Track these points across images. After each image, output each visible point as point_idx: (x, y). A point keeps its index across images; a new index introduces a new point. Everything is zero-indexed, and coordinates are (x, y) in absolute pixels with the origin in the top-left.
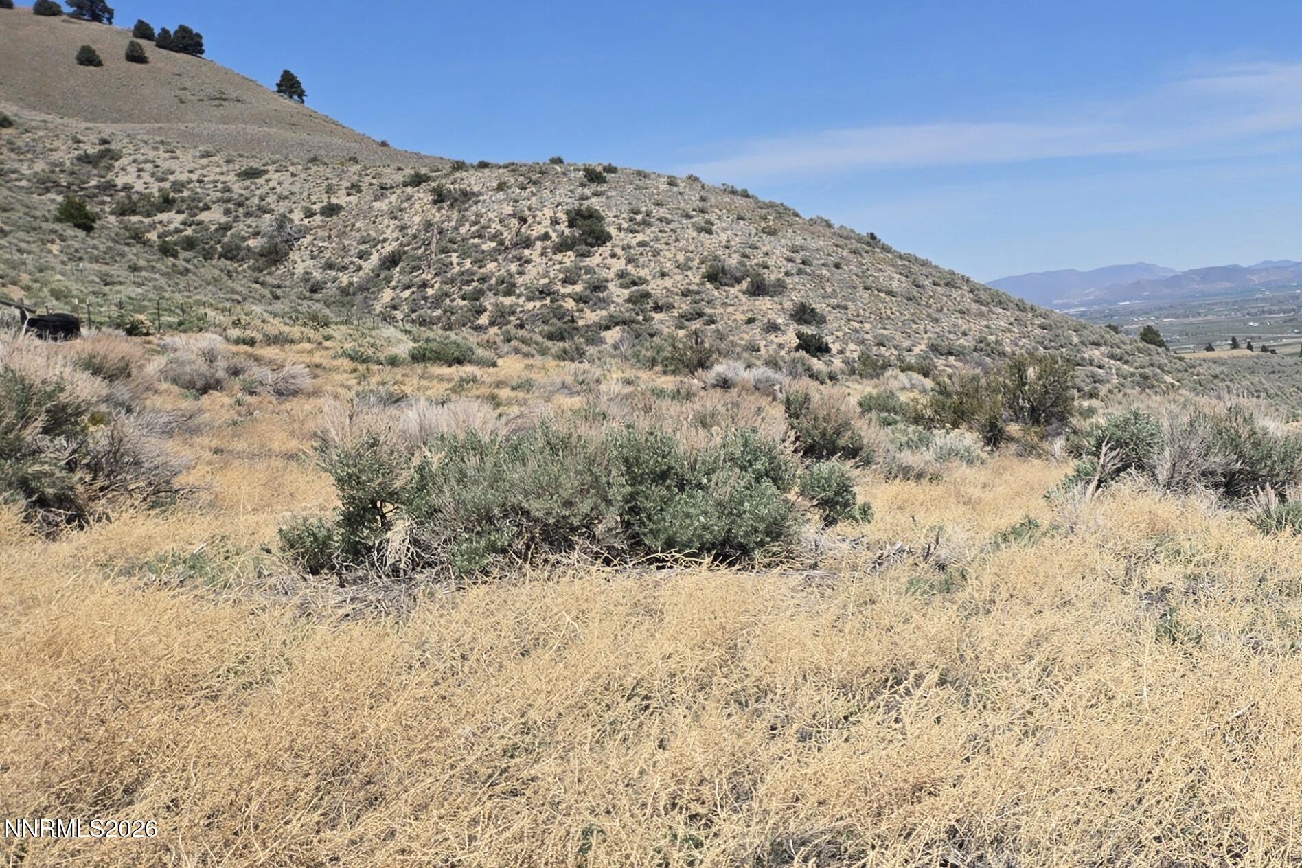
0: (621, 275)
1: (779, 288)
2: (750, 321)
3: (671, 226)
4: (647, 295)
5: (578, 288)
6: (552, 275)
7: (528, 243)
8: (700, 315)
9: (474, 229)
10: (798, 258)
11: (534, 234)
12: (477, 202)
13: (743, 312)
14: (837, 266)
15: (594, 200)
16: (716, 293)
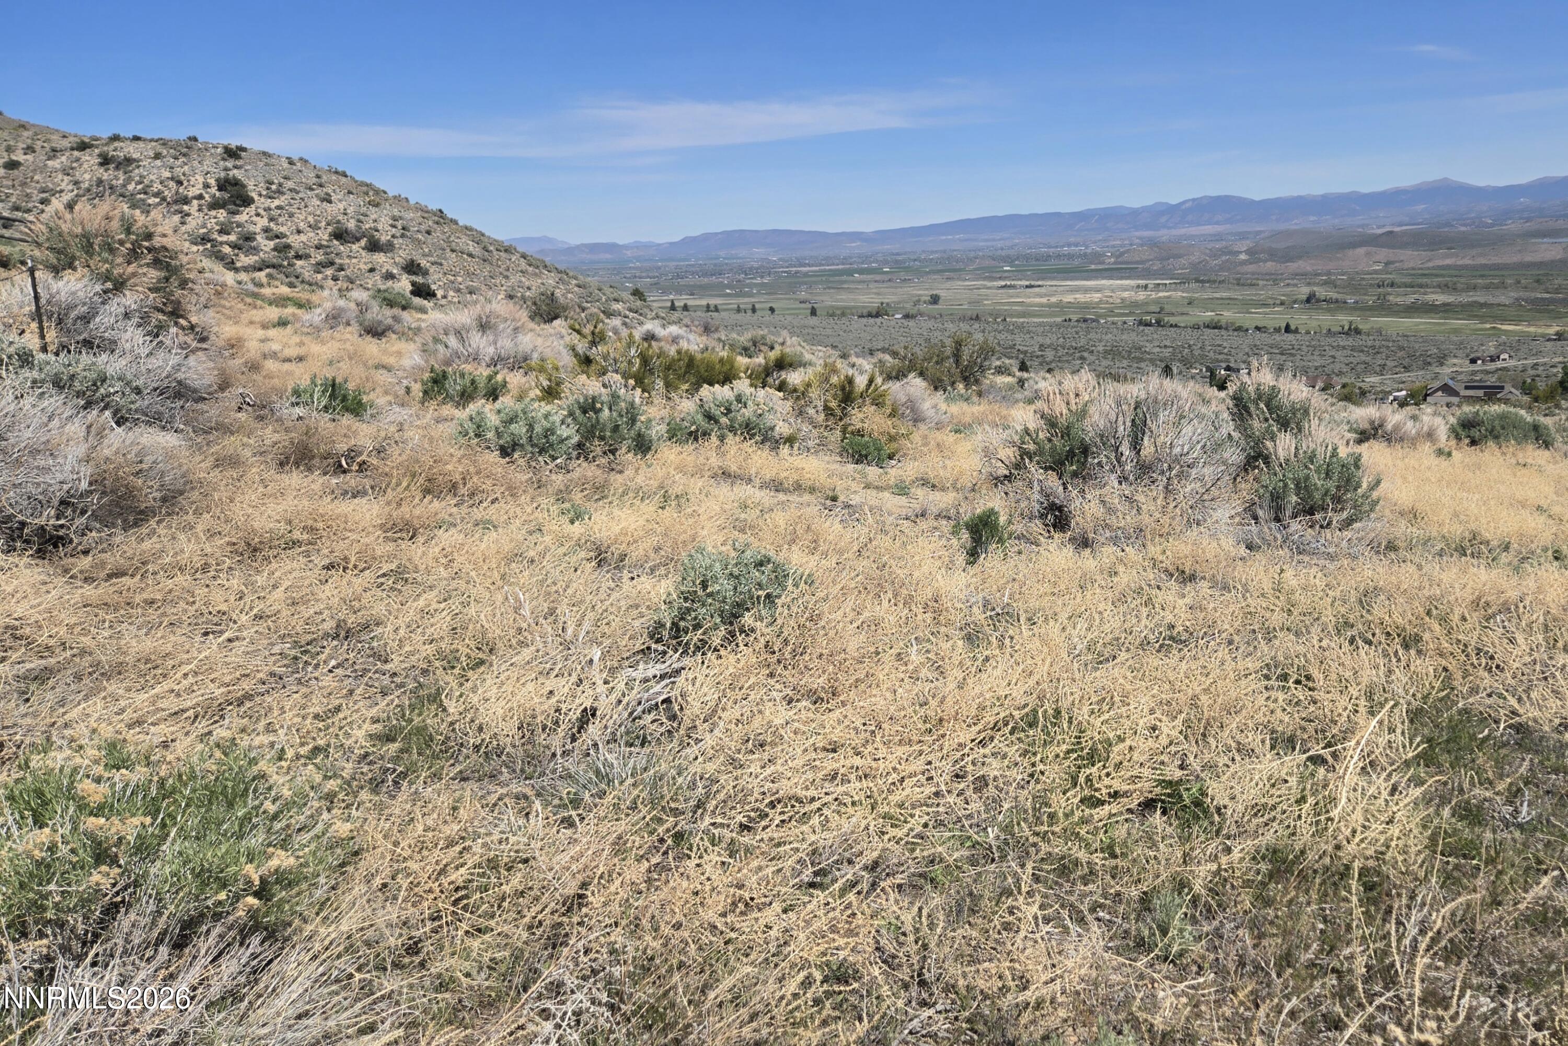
0: (266, 230)
1: (388, 248)
2: (372, 270)
3: (301, 195)
4: (288, 247)
5: (233, 238)
6: (209, 226)
7: (186, 201)
8: (332, 263)
9: (140, 187)
10: (399, 224)
11: (190, 194)
12: (138, 167)
13: (365, 263)
14: (428, 233)
15: (235, 171)
16: (342, 248)
